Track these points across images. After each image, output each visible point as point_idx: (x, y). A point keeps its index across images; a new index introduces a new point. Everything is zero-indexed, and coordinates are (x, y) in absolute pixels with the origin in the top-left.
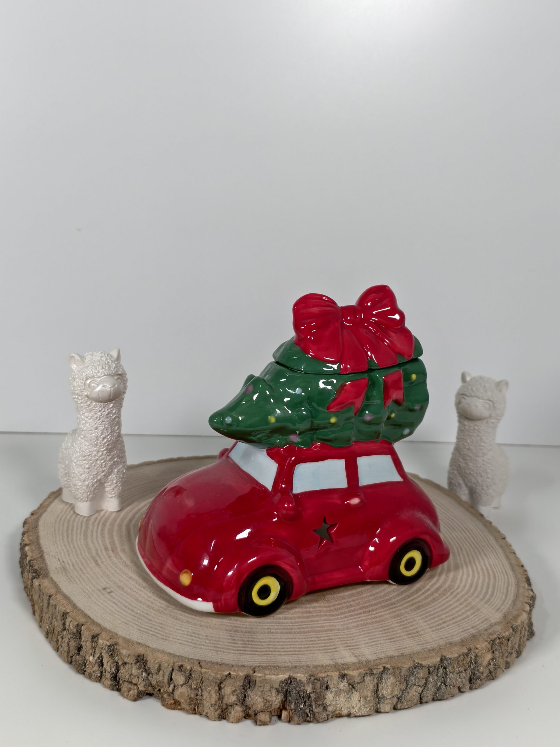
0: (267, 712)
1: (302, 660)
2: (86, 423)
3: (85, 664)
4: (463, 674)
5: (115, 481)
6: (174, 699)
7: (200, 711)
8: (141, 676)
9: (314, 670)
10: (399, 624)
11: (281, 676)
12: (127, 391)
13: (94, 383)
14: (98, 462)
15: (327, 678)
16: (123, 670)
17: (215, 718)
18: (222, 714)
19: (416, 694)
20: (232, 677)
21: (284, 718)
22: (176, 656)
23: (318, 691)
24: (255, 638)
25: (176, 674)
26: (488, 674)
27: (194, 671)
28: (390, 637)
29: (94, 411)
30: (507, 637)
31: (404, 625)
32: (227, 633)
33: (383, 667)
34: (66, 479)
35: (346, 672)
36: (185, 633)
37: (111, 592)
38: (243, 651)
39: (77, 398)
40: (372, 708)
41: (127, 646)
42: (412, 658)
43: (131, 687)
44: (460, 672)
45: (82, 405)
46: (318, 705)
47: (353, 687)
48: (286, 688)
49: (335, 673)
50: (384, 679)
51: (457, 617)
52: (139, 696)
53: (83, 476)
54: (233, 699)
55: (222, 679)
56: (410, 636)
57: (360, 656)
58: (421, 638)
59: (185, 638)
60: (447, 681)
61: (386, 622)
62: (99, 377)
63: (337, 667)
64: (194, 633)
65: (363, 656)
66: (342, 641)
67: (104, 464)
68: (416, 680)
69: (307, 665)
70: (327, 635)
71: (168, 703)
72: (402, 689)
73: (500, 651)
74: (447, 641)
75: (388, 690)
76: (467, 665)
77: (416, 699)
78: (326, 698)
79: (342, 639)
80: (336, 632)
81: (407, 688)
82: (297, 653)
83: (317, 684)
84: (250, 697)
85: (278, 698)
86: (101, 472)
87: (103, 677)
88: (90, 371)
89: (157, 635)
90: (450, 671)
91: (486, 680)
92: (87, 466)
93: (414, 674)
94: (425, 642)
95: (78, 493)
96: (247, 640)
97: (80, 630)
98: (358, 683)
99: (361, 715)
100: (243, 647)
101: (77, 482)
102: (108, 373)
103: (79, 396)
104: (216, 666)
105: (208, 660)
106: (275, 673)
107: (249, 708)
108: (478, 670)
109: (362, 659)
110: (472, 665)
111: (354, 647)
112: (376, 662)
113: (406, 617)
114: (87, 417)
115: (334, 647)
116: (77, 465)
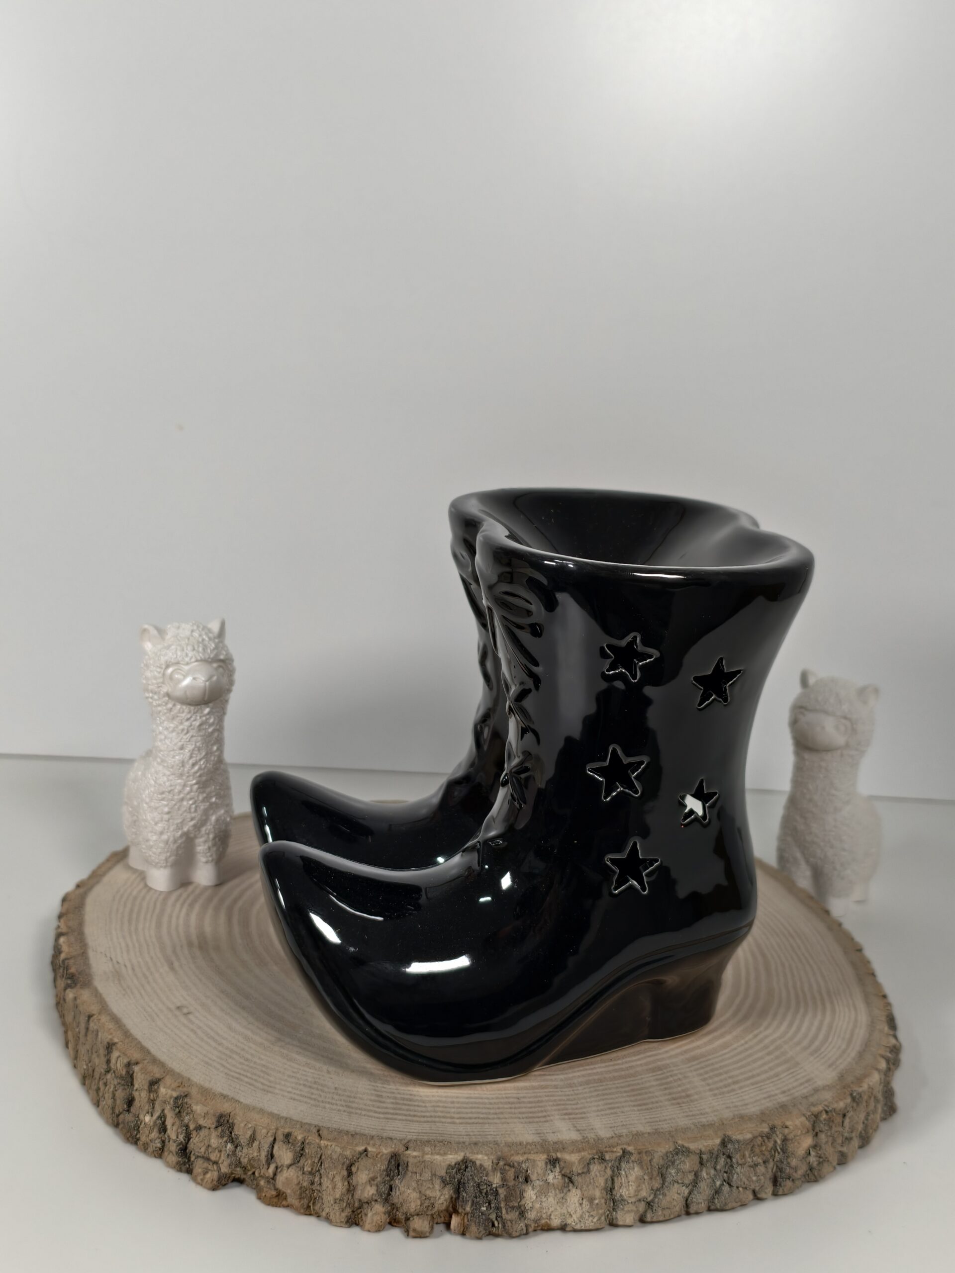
0: (426, 1217)
1: (488, 1133)
2: (166, 738)
3: (139, 1127)
4: (761, 1169)
5: (211, 836)
6: (276, 1189)
7: (318, 1211)
8: (224, 1149)
9: (506, 1149)
10: (658, 1082)
11: (451, 1156)
12: (235, 688)
13: (178, 673)
14: (185, 803)
15: (527, 1164)
16: (197, 1139)
17: (342, 1222)
18: (353, 1216)
19: (677, 1198)
20: (369, 1156)
21: (455, 1227)
22: (283, 1118)
23: (511, 1183)
24: (415, 1095)
25: (279, 1147)
26: (807, 1171)
27: (308, 1143)
28: (639, 1102)
29: (178, 718)
30: (840, 1110)
31: (667, 1083)
32: (370, 1085)
33: (622, 1149)
34: (134, 830)
35: (559, 1155)
36: (302, 1082)
37: (189, 1013)
38: (392, 1114)
39: (152, 698)
40: (603, 1218)
41: (203, 1099)
42: (672, 1137)
43: (207, 1167)
44: (755, 1164)
45: (159, 708)
46: (510, 1207)
47: (571, 1181)
48: (459, 1176)
49: (541, 1155)
50: (624, 1170)
51: (758, 1075)
52: (223, 1182)
53: (160, 825)
54: (370, 1192)
55: (353, 1158)
56: (674, 1102)
57: (585, 1130)
58: (693, 1106)
59: (301, 1090)
60: (733, 1178)
61: (636, 1078)
62: (188, 664)
63: (545, 1146)
64: (315, 1083)
65: (592, 1131)
66: (558, 1105)
67: (194, 806)
68: (679, 1174)
69: (495, 1141)
70: (535, 1094)
71: (267, 1195)
72: (655, 1188)
73: (829, 1134)
74: (736, 1113)
75: (630, 1188)
76: (766, 1153)
77: (679, 1206)
78: (524, 1197)
79: (559, 1102)
80: (551, 1090)
81: (662, 1187)
82: (481, 1121)
83: (509, 1172)
84: (399, 1190)
85: (444, 1193)
86: (189, 820)
87: (166, 1149)
88: (172, 653)
89: (254, 1083)
90: (737, 1163)
91: (802, 1182)
92: (166, 809)
93: (676, 1164)
94: (698, 1112)
95: (151, 853)
96: (401, 1098)
97: (131, 1072)
98: (579, 1174)
99: (583, 1228)
100: (394, 1109)
101: (150, 835)
102: (203, 657)
103: (155, 693)
104: (345, 1137)
105: (335, 1126)
106: (442, 1152)
107: (397, 1208)
108: (788, 1163)
109: (588, 1135)
110: (777, 1154)
111: (579, 1116)
112: (611, 1141)
113: (673, 1071)
114: (167, 729)
115: (544, 1114)
116: (150, 807)
